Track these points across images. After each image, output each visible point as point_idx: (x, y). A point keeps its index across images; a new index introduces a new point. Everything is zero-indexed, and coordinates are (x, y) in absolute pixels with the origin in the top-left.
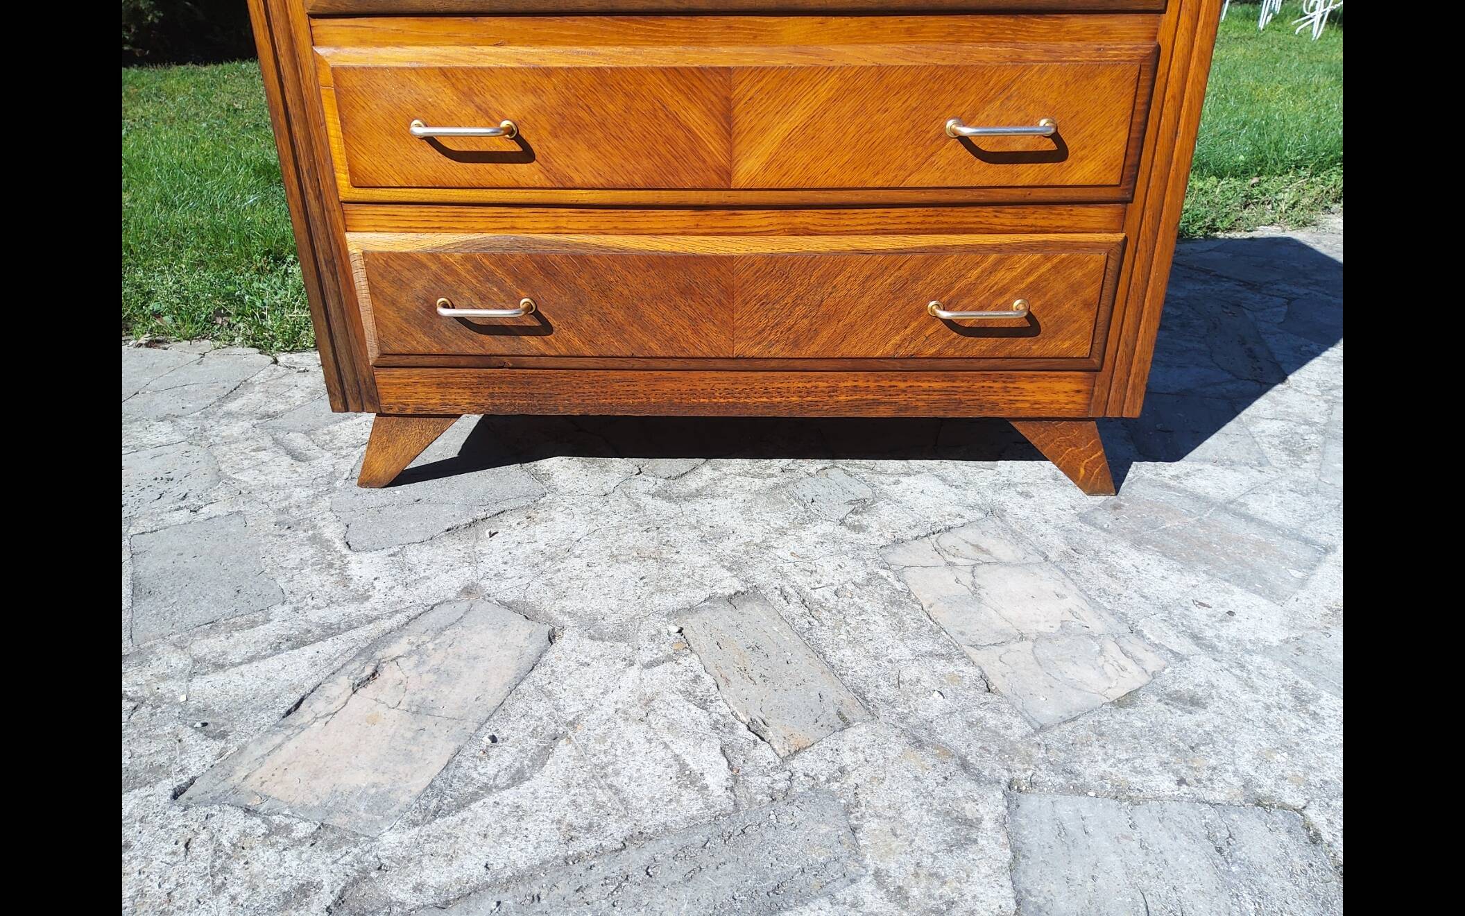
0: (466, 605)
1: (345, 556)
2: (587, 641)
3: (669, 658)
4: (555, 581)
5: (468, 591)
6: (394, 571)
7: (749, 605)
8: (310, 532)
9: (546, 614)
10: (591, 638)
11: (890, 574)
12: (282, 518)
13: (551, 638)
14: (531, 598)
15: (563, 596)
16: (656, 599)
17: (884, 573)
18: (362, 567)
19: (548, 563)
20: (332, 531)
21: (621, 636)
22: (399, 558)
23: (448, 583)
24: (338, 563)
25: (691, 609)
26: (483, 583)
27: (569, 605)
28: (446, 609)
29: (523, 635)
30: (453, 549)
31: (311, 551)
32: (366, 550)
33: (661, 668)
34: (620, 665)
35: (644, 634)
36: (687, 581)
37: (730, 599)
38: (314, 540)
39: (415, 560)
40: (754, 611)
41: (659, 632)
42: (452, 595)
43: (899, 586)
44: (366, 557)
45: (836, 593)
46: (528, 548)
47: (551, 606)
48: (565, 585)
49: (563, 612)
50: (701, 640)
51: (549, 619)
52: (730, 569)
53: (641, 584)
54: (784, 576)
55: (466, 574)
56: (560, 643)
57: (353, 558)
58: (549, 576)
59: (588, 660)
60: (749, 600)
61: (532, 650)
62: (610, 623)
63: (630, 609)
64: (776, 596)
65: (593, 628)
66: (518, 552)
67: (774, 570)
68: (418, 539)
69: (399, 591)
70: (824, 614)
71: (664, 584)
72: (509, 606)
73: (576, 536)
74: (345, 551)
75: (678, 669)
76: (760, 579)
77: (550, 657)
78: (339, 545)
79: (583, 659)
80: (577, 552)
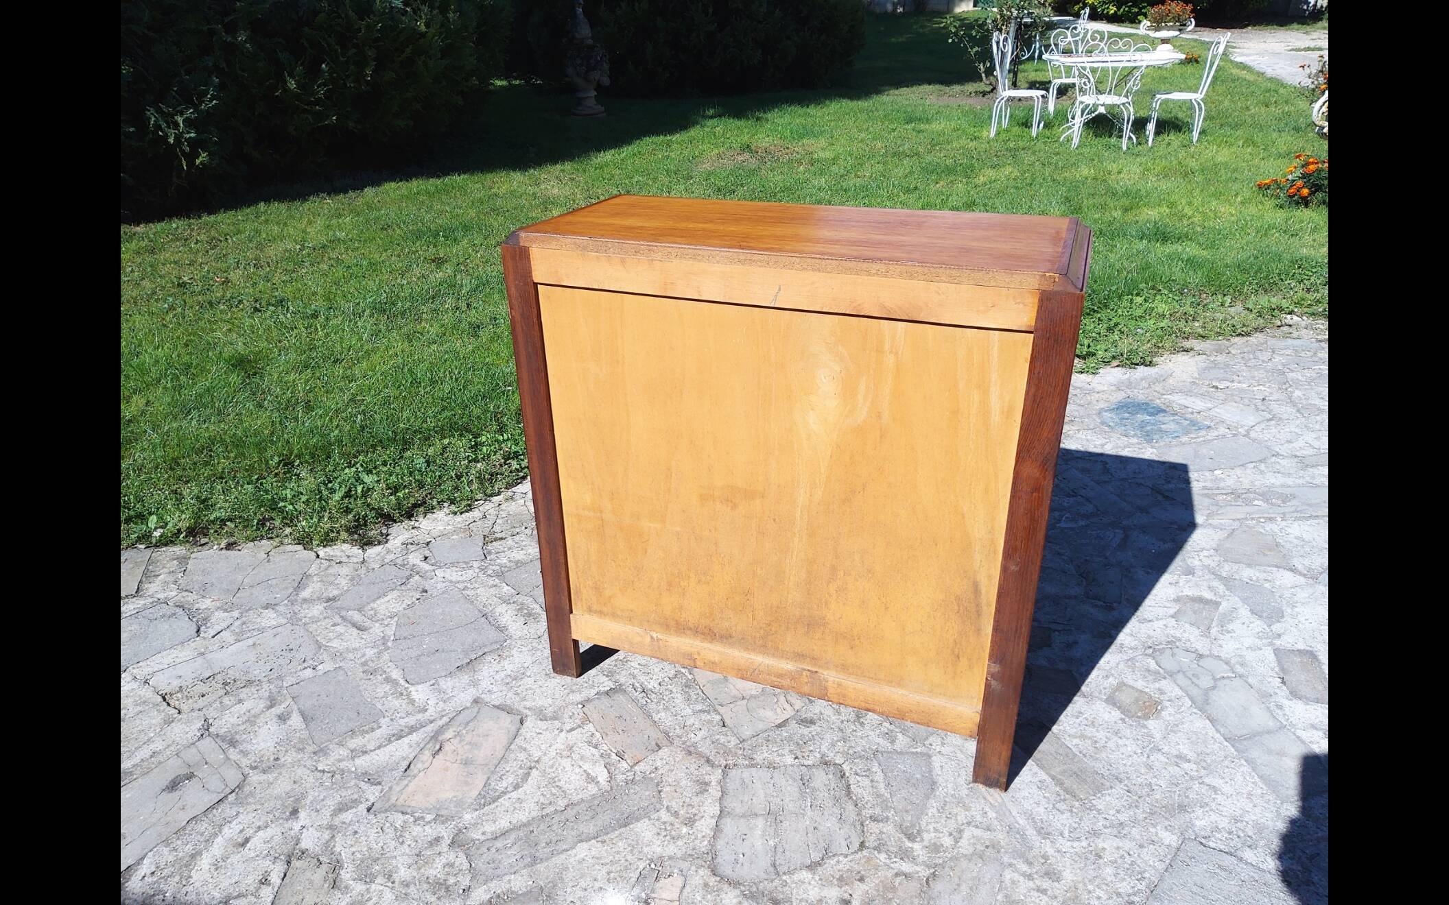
0: (476, 709)
1: (407, 688)
2: (539, 722)
3: (580, 726)
4: (519, 692)
5: (476, 701)
6: (436, 694)
7: (617, 695)
8: (384, 676)
9: (517, 710)
10: (541, 720)
11: (687, 670)
12: (366, 668)
13: (522, 722)
14: (509, 702)
15: (524, 699)
16: (571, 697)
17: (683, 670)
18: (420, 693)
19: (514, 682)
20: (395, 674)
21: (555, 718)
22: (436, 686)
23: (465, 698)
24: (405, 693)
25: (589, 700)
26: (483, 696)
27: (528, 704)
28: (466, 712)
29: (507, 722)
30: (465, 678)
31: (389, 687)
32: (418, 684)
33: (575, 732)
34: (556, 732)
35: (566, 716)
36: (586, 685)
37: (607, 693)
38: (388, 680)
39: (445, 687)
40: (620, 698)
41: (573, 713)
42: (468, 705)
43: (690, 677)
44: (420, 687)
45: (660, 684)
46: (502, 674)
47: (519, 706)
48: (524, 693)
49: (525, 708)
50: (595, 716)
51: (519, 713)
52: (607, 676)
53: (562, 689)
54: (634, 677)
55: (472, 693)
56: (526, 724)
57: (412, 688)
58: (516, 689)
59: (541, 731)
60: (616, 692)
61: (513, 729)
62: (549, 712)
63: (558, 703)
64: (630, 689)
65: (541, 715)
66: (497, 677)
67: (630, 674)
68: (443, 674)
69: (441, 704)
70: (654, 695)
71: (574, 688)
72: (498, 707)
73: (526, 665)
74: (407, 685)
75: (584, 731)
76: (622, 680)
77: (521, 731)
78: (402, 682)
79: (538, 731)
80: (528, 674)
